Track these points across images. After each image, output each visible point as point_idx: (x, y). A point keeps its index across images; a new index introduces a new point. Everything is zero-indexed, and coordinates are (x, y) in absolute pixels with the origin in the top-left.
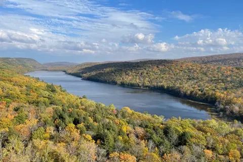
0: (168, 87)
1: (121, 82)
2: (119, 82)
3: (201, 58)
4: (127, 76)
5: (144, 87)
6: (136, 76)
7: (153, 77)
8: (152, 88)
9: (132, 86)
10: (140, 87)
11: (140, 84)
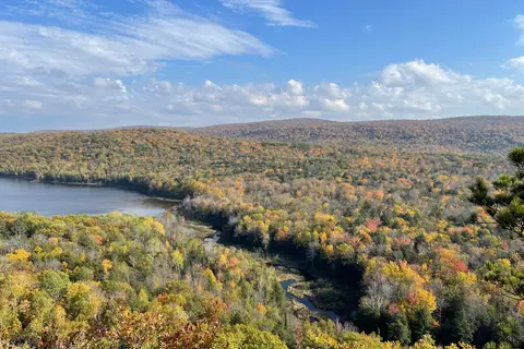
0: (135, 180)
1: (46, 175)
2: (40, 175)
3: (240, 126)
4: (63, 162)
5: (94, 181)
6: (83, 160)
7: (116, 161)
8: (108, 182)
9: (68, 181)
10: (86, 181)
11: (87, 176)
